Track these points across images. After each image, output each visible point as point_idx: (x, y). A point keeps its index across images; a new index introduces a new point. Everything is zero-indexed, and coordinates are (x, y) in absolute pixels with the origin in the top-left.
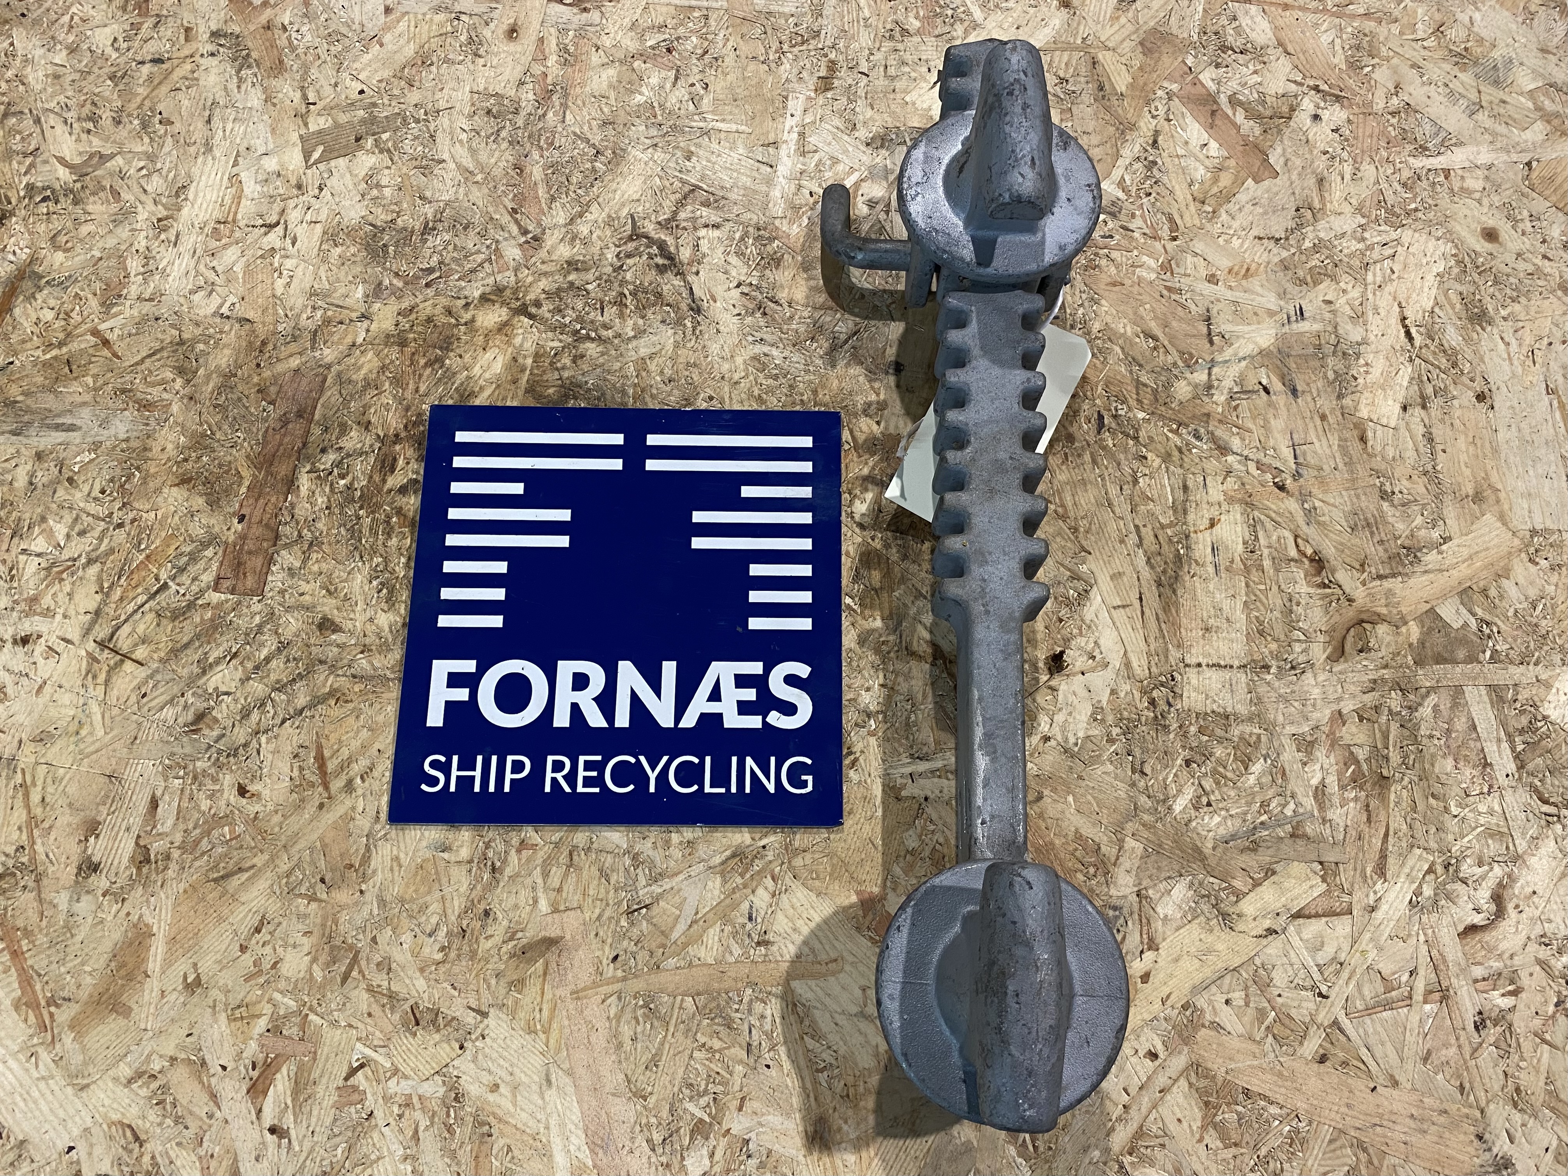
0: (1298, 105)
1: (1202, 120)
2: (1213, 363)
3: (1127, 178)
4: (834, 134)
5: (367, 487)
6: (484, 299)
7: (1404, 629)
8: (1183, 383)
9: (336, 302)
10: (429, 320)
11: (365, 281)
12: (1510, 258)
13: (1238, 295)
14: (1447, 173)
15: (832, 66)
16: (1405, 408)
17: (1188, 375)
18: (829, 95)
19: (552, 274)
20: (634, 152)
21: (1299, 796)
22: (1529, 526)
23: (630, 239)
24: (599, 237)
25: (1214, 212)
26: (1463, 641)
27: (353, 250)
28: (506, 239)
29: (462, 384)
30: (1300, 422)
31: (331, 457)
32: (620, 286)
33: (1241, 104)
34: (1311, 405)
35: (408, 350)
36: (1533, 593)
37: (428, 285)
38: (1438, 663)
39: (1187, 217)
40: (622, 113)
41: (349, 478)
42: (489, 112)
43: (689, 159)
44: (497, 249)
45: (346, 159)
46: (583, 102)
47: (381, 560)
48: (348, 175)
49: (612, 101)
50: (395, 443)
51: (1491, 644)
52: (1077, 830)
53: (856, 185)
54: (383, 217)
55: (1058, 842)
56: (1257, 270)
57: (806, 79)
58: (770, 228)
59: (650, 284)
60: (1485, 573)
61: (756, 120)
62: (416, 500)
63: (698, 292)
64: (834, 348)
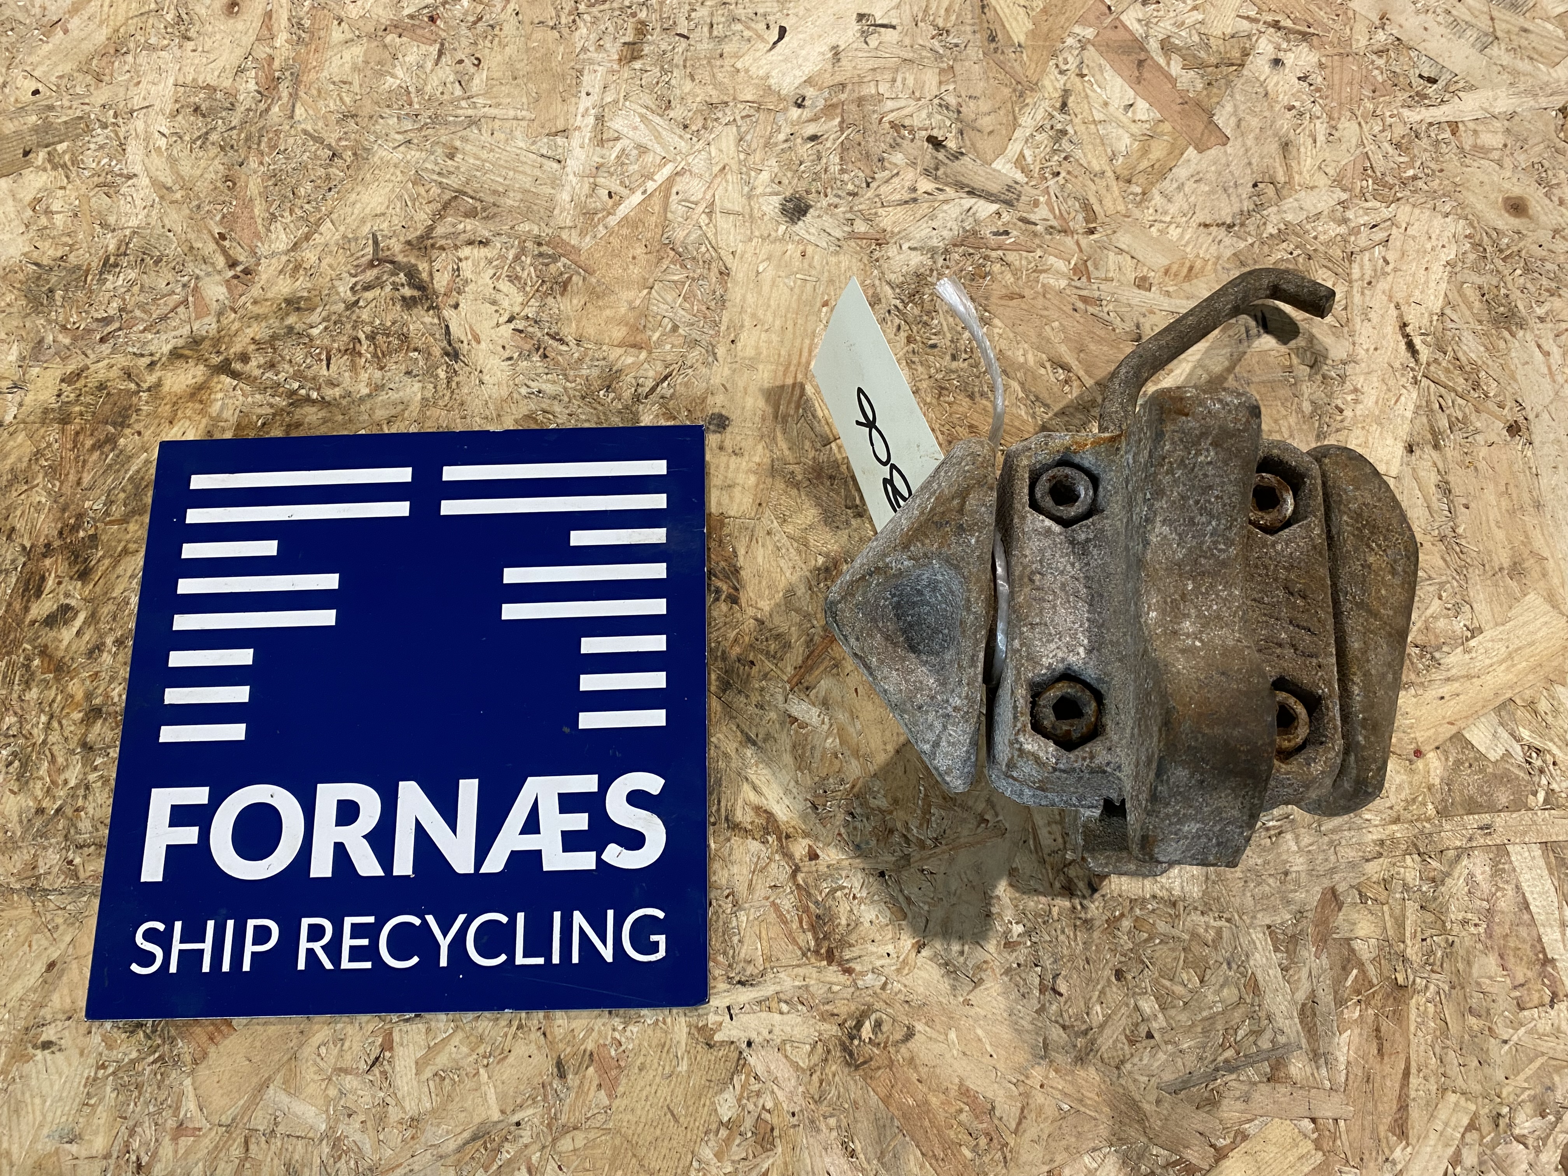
0: (1253, 48)
1: (1127, 73)
3: (1027, 153)
4: (642, 116)
6: (176, 355)
10: (101, 387)
11: (21, 339)
12: (1544, 236)
13: (1178, 304)
14: (1454, 127)
15: (642, 29)
16: (1410, 450)
18: (637, 65)
19: (266, 317)
20: (381, 153)
21: (1279, 1018)
23: (371, 265)
24: (330, 266)
25: (1144, 194)
26: (1505, 779)
27: (9, 298)
28: (208, 274)
29: (138, 471)
32: (354, 328)
33: (1177, 49)
35: (71, 428)
37: (102, 340)
38: (1470, 812)
39: (1108, 203)
40: (367, 102)
42: (197, 109)
43: (451, 157)
44: (196, 286)
45: (10, 179)
46: (319, 92)
47: (14, 719)
48: (10, 202)
49: (356, 88)
50: (45, 556)
51: (1544, 781)
52: (961, 1080)
53: (670, 181)
54: (51, 252)
55: (934, 1101)
56: (1203, 268)
57: (608, 46)
58: (555, 242)
59: (393, 324)
60: (1531, 677)
61: (541, 102)
62: (67, 634)
63: (456, 331)
64: (637, 399)
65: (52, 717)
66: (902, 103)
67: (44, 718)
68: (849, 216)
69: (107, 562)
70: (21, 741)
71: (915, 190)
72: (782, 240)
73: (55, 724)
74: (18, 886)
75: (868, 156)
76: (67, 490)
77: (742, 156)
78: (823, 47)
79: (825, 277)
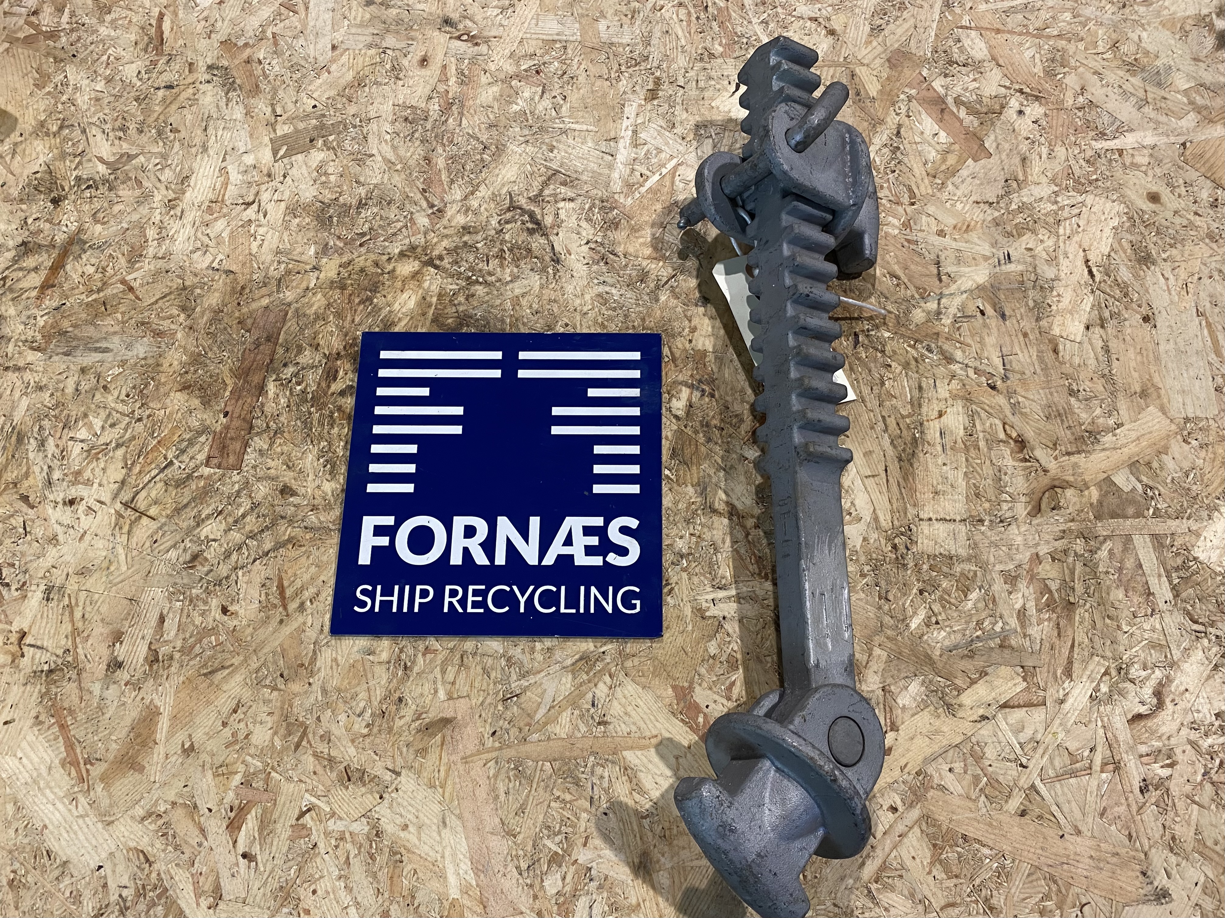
0: (1007, 103)
1: (934, 116)
2: (941, 296)
3: (878, 159)
4: (659, 131)
5: (317, 391)
6: (402, 254)
7: (1086, 493)
8: (919, 310)
9: (295, 258)
10: (362, 270)
11: (316, 243)
12: (1169, 214)
13: (961, 245)
14: (1121, 152)
15: (658, 82)
16: (1088, 328)
17: (923, 304)
18: (655, 102)
19: (451, 236)
20: (512, 147)
21: (1006, 617)
22: (1183, 415)
23: (509, 210)
24: (486, 209)
25: (943, 184)
26: (1132, 502)
27: (307, 220)
28: (418, 211)
29: (385, 316)
30: (1007, 338)
31: (291, 370)
32: (501, 244)
33: (963, 103)
34: (1016, 326)
35: (347, 292)
36: (1186, 465)
37: (361, 245)
38: (1112, 518)
39: (922, 188)
40: (503, 118)
41: (304, 385)
42: (406, 119)
43: (552, 151)
44: (411, 219)
45: (303, 155)
46: (475, 111)
47: (326, 443)
48: (304, 167)
49: (496, 110)
50: (337, 359)
51: (1153, 504)
53: (675, 168)
54: (329, 196)
56: (976, 226)
57: (638, 91)
58: (611, 200)
59: (523, 242)
60: (1149, 450)
61: (602, 123)
63: (557, 248)
64: (657, 287)
65: (346, 443)
67: (342, 443)
70: (330, 455)
76: (346, 325)
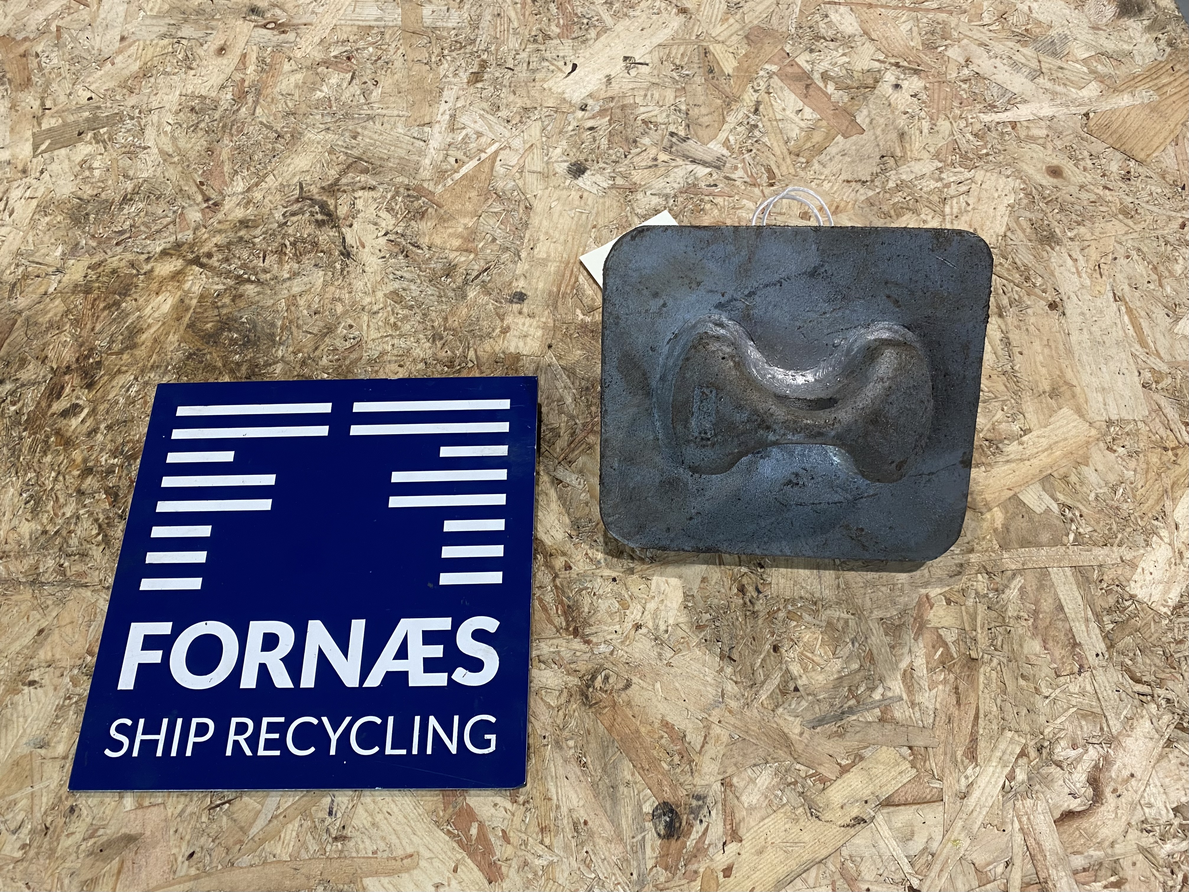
0: (881, 78)
1: (798, 92)
3: (731, 138)
4: (481, 116)
5: (34, 411)
6: (164, 253)
7: (988, 515)
9: (37, 260)
10: (114, 271)
11: (65, 243)
12: (1073, 189)
14: (1014, 125)
15: (484, 65)
18: (479, 85)
19: (226, 231)
20: (309, 135)
21: (888, 680)
22: (1105, 417)
23: (297, 201)
24: (270, 201)
25: (807, 162)
26: (1047, 525)
27: (60, 218)
28: (190, 206)
29: (133, 323)
31: (8, 386)
32: (283, 238)
33: (832, 78)
35: (91, 297)
36: (1113, 478)
37: (117, 244)
38: (1022, 547)
39: (784, 168)
40: (303, 106)
41: (19, 405)
42: (193, 109)
43: (355, 138)
44: (182, 213)
45: (68, 149)
46: (273, 99)
47: (34, 474)
48: (67, 161)
49: (296, 97)
50: (65, 374)
51: (1074, 527)
52: (663, 716)
53: (496, 153)
54: (90, 192)
55: (643, 730)
56: (846, 206)
57: (461, 74)
58: (419, 189)
59: (309, 235)
60: (1064, 461)
61: (415, 107)
62: (75, 422)
63: (349, 240)
64: (466, 282)
65: (59, 473)
66: (650, 108)
67: (53, 474)
68: (612, 175)
69: (106, 378)
70: (37, 488)
71: (656, 159)
72: (568, 188)
73: (61, 478)
74: (24, 580)
75: (627, 139)
76: (85, 333)
77: (544, 139)
78: (601, 75)
79: (594, 212)
